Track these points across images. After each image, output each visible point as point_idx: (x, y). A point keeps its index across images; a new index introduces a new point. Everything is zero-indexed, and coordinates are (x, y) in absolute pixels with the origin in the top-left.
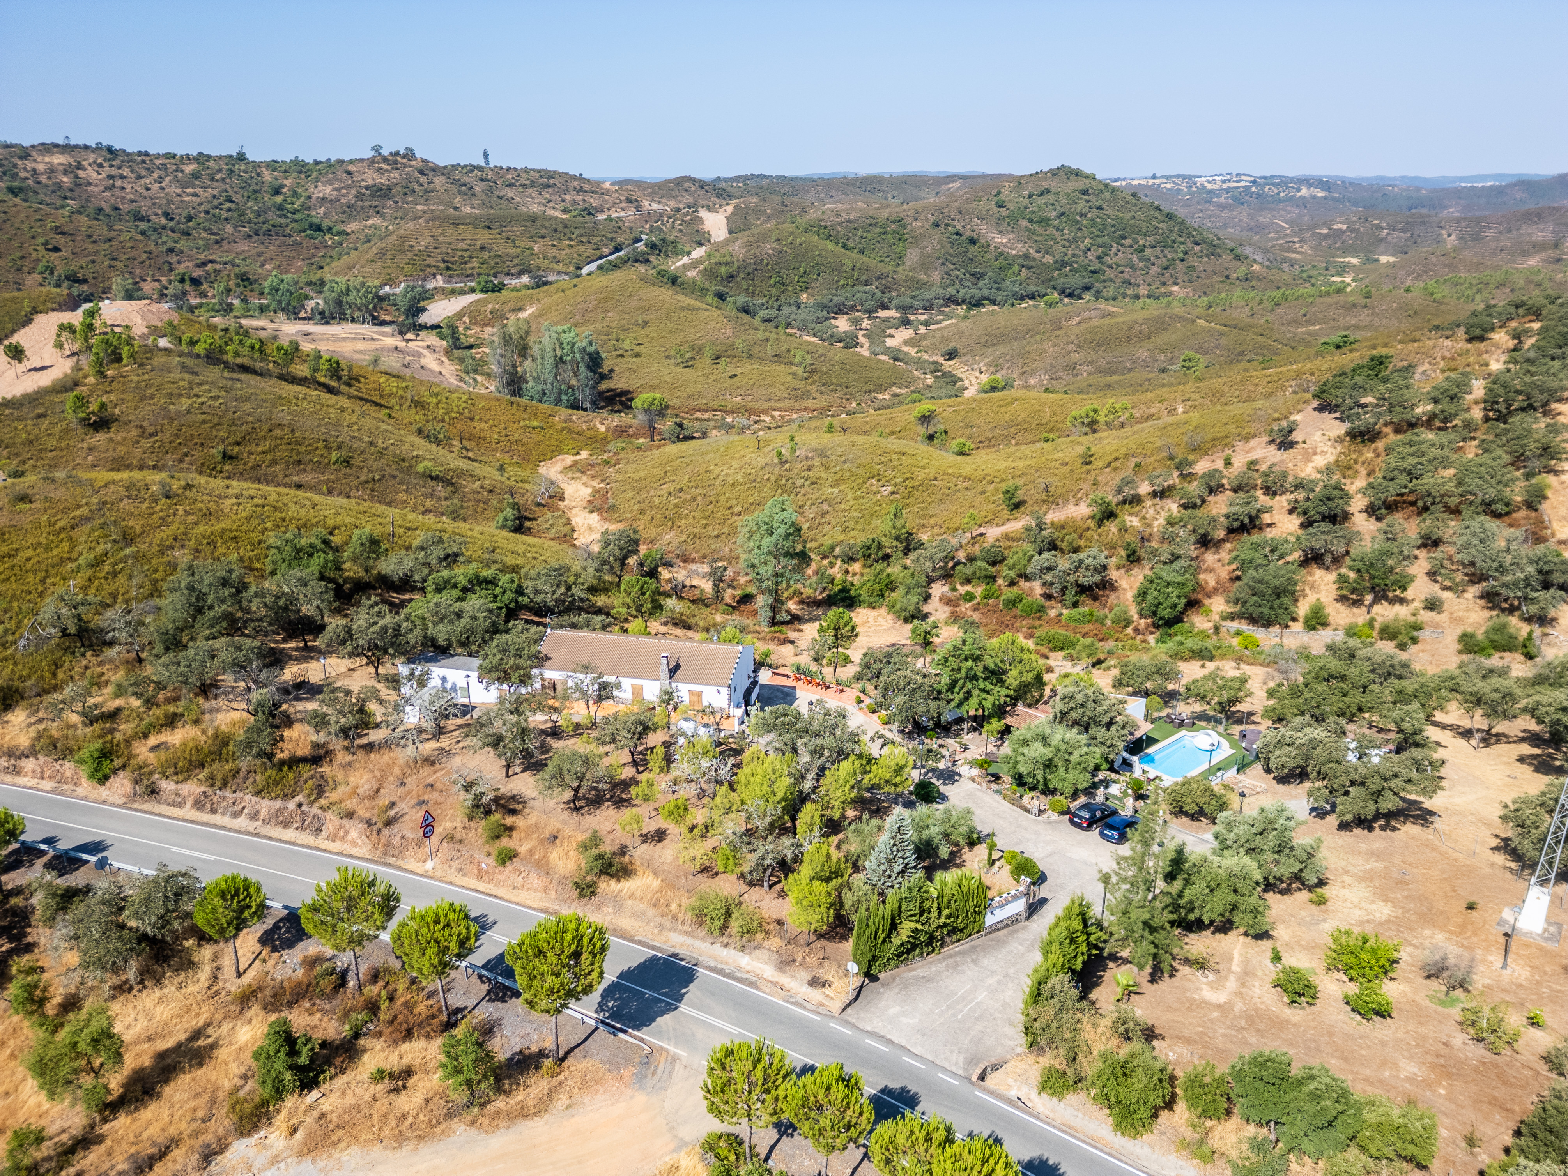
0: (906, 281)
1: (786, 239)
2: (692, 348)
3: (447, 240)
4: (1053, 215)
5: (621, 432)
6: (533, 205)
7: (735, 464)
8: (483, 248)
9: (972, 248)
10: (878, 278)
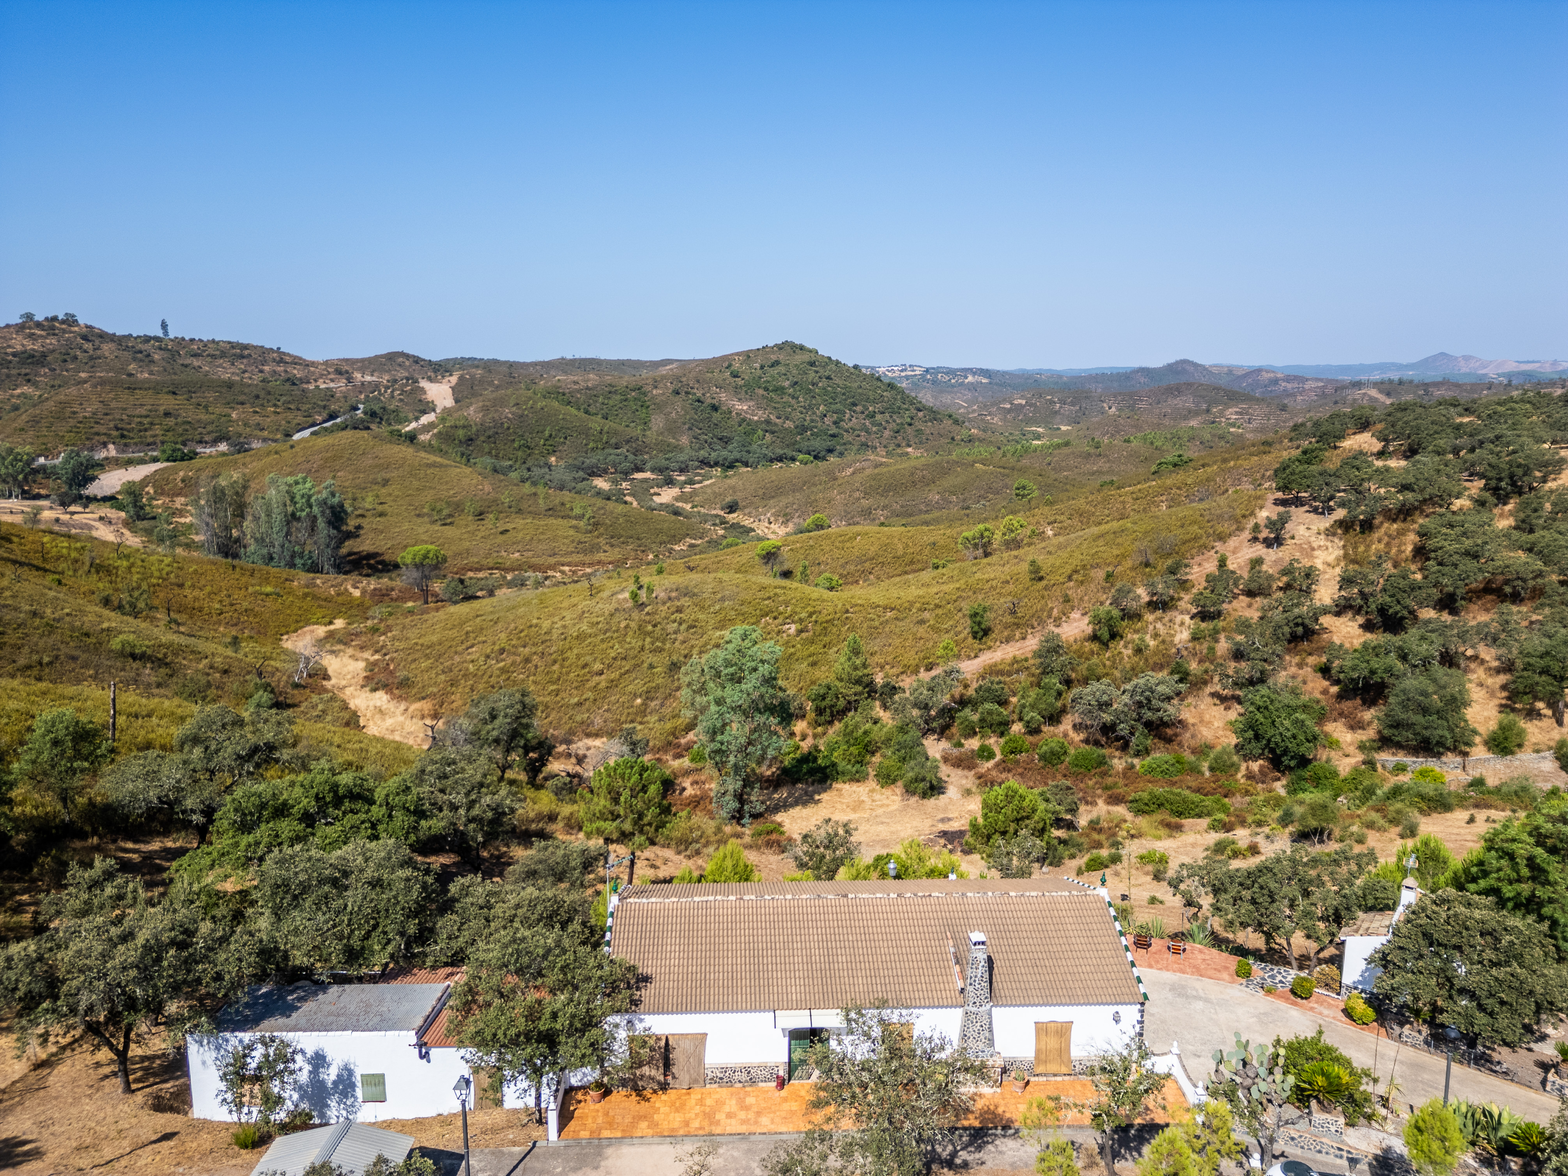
0: (656, 444)
1: (526, 403)
2: (448, 504)
3: (120, 405)
4: (787, 384)
5: (381, 596)
6: (226, 372)
7: (568, 615)
8: (167, 414)
9: (714, 414)
10: (628, 442)
